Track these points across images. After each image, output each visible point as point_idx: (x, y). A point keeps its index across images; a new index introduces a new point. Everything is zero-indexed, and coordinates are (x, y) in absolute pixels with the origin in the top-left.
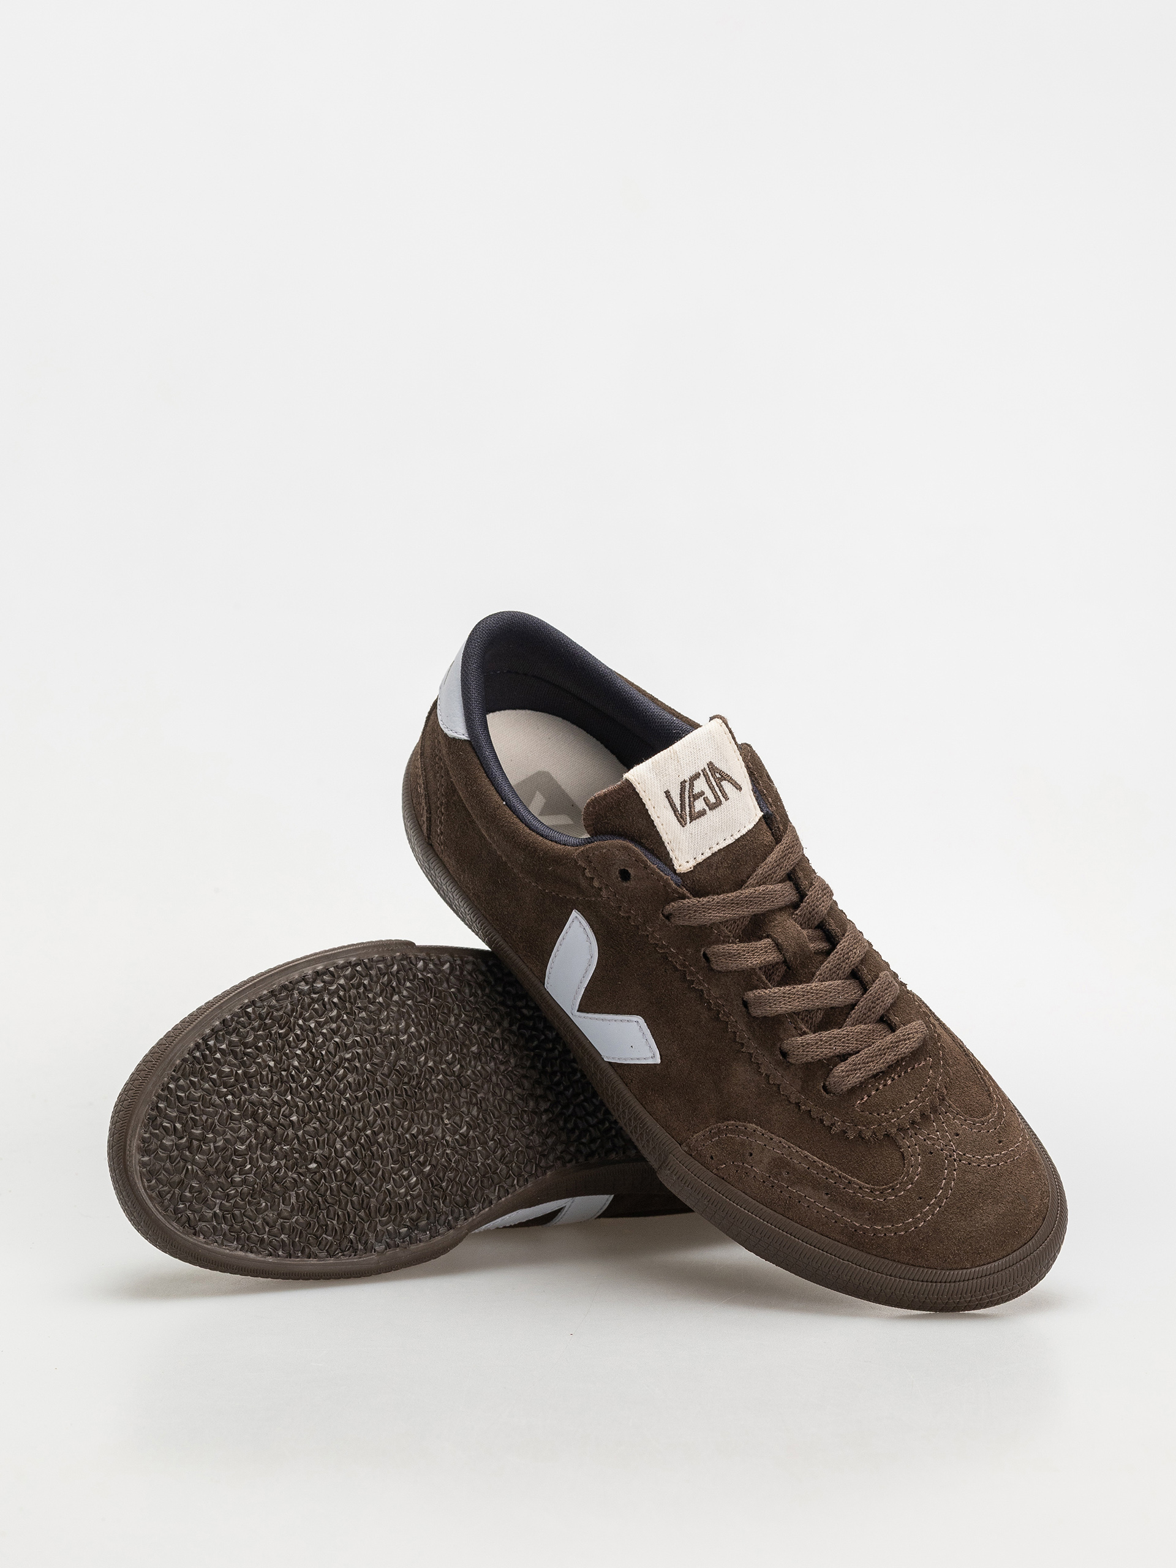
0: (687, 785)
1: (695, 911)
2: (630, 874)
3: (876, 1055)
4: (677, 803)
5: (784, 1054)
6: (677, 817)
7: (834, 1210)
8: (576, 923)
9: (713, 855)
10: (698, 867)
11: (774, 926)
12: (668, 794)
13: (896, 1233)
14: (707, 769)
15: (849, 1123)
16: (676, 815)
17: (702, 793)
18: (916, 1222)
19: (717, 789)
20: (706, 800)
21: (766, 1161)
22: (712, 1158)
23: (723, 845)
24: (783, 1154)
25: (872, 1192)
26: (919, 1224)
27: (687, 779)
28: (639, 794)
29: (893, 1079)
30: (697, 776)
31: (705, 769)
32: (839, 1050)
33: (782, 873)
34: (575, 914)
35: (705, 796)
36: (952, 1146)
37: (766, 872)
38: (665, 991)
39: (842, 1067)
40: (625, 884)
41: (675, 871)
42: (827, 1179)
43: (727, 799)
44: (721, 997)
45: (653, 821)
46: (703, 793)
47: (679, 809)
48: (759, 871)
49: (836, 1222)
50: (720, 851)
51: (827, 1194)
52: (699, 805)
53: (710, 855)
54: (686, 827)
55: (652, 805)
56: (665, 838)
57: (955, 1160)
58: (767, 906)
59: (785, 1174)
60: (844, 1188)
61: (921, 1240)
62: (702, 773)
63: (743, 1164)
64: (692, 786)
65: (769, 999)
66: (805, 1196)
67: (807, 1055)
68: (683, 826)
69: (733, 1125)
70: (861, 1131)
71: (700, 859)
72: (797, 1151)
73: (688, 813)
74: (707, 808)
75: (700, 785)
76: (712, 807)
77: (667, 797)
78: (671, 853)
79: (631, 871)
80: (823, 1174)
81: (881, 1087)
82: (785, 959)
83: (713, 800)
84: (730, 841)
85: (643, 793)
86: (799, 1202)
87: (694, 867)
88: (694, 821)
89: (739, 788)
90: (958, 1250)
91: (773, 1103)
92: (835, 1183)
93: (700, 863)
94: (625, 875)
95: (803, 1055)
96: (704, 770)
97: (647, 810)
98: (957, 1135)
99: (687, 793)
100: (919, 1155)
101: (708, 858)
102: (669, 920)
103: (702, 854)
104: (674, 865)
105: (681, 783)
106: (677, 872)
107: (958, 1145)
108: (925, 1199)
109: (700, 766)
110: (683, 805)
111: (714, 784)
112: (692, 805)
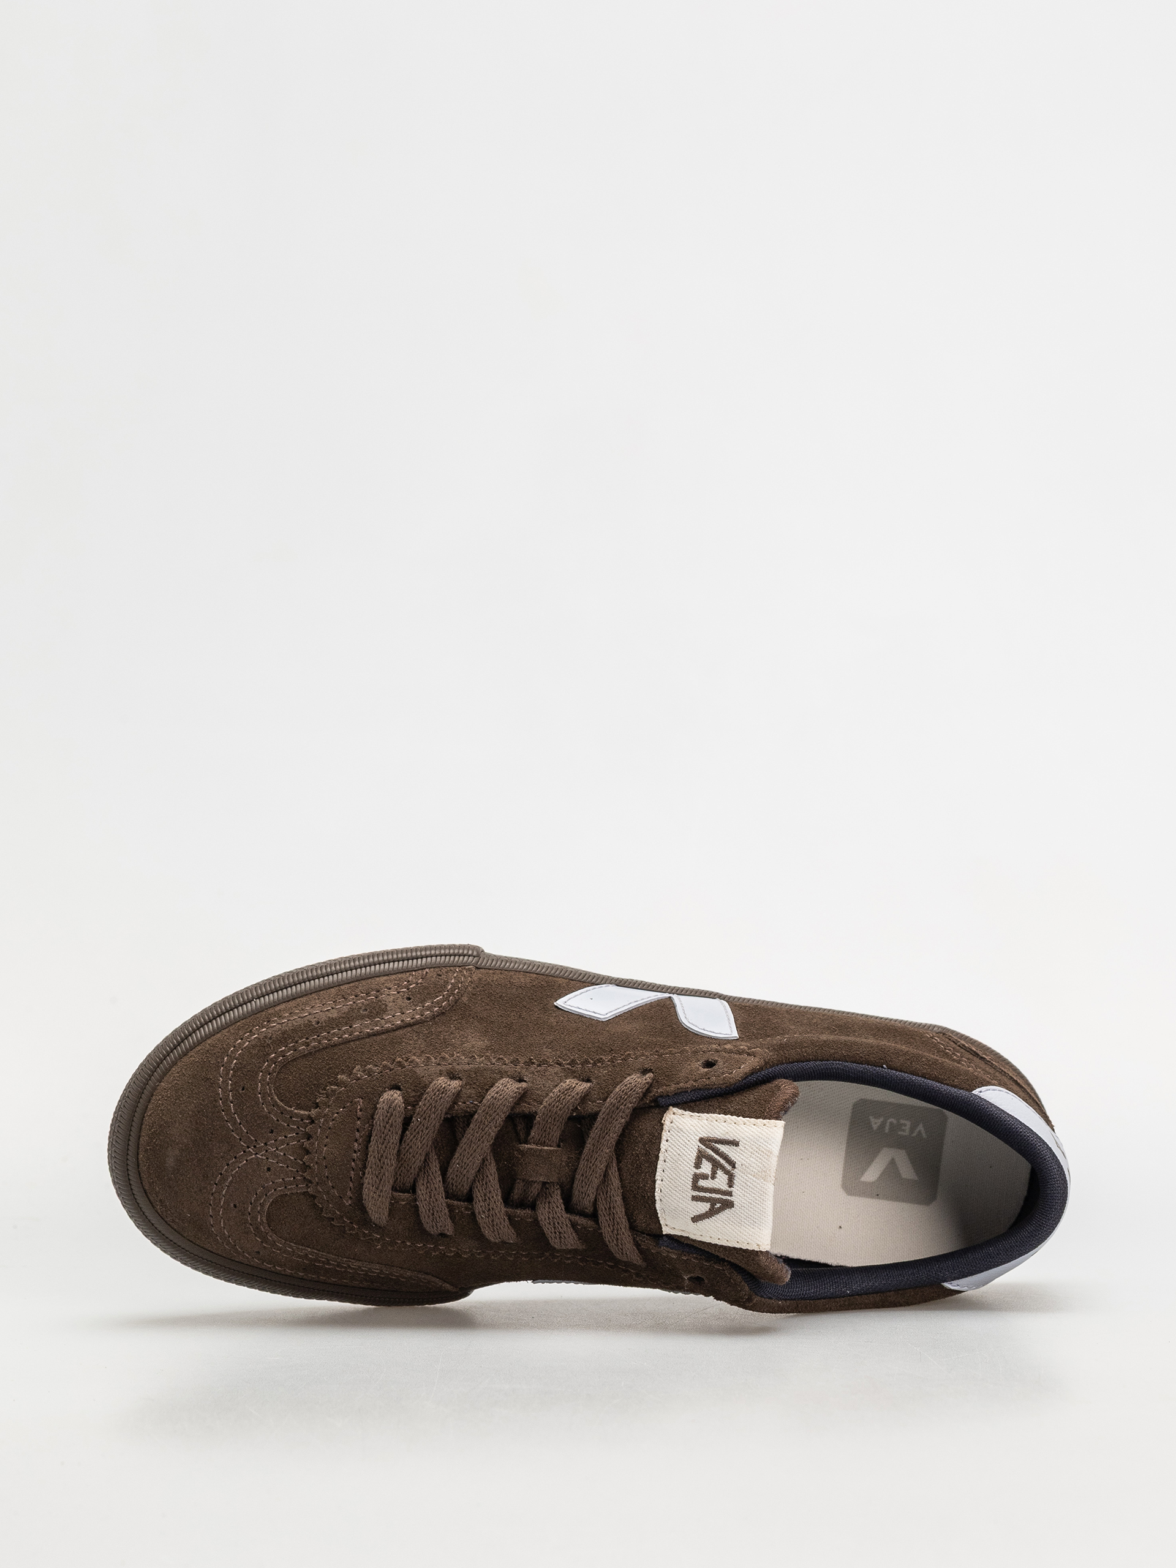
0: (729, 1167)
4: (719, 1146)
6: (713, 1139)
8: (727, 1032)
12: (735, 1143)
14: (729, 1198)
16: (715, 1139)
19: (708, 1195)
20: (705, 1177)
27: (735, 1173)
29: (355, 1151)
30: (731, 1183)
31: (731, 1196)
33: (602, 1206)
35: (710, 1179)
36: (262, 1155)
37: (611, 1189)
41: (674, 1105)
43: (694, 1198)
46: (713, 1177)
47: (716, 1146)
48: (617, 1182)
52: (706, 1168)
54: (698, 1141)
57: (248, 1147)
62: (730, 1189)
64: (727, 1172)
68: (700, 1140)
71: (665, 1137)
73: (708, 1151)
74: (698, 1171)
76: (696, 1178)
77: (734, 1141)
83: (702, 1183)
87: (664, 1127)
88: (698, 1152)
89: (696, 1219)
93: (662, 1134)
96: (730, 1194)
98: (267, 1170)
99: (722, 1161)
100: (277, 1120)
101: (660, 1145)
103: (667, 1142)
105: (736, 1164)
106: (670, 1109)
107: (259, 1162)
109: (738, 1195)
110: (717, 1151)
111: (714, 1195)
112: (710, 1159)
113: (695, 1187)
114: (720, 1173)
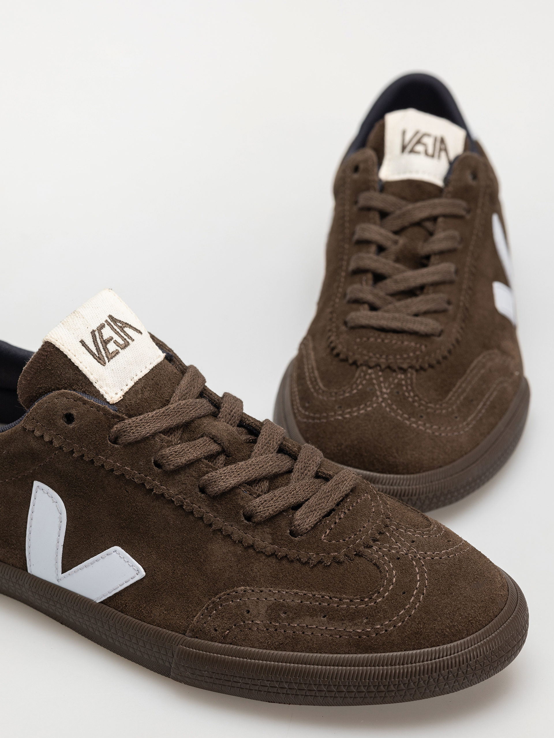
0: (97, 333)
1: (136, 426)
2: (73, 415)
3: (324, 498)
4: (95, 351)
5: (249, 518)
6: (96, 359)
7: (336, 627)
8: (40, 492)
9: (136, 384)
10: (127, 395)
11: (205, 427)
12: (83, 343)
13: (395, 626)
14: (109, 320)
15: (322, 553)
16: (95, 358)
17: (111, 339)
18: (408, 611)
19: (122, 334)
20: (116, 342)
21: (263, 611)
22: (216, 630)
23: (141, 375)
24: (275, 599)
25: (362, 601)
26: (412, 612)
27: (95, 329)
28: (59, 349)
29: (345, 513)
30: (102, 326)
32: (293, 501)
33: (196, 392)
34: (36, 483)
35: (114, 340)
36: (413, 550)
37: (184, 391)
38: (131, 509)
39: (299, 514)
40: (71, 426)
41: (108, 402)
42: (320, 604)
43: (132, 340)
44: (180, 493)
45: (77, 367)
47: (96, 353)
48: (177, 392)
49: (340, 637)
50: (140, 380)
51: (324, 617)
52: (112, 347)
53: (134, 384)
54: (106, 366)
55: (73, 354)
56: (92, 378)
57: (420, 559)
58: (193, 414)
59: (283, 615)
60: (338, 606)
61: (418, 624)
62: (106, 324)
63: (244, 622)
64: (100, 334)
65: (221, 477)
66: (307, 626)
67: (268, 510)
68: (104, 366)
69: (224, 595)
70: (334, 557)
71: (126, 389)
72: (287, 592)
73: (104, 355)
74: (119, 349)
75: (107, 333)
76: (123, 348)
77: (83, 345)
78: (100, 390)
79: (74, 412)
80: (317, 601)
81: (337, 521)
82: (223, 448)
83: (121, 342)
84: (146, 371)
85: (63, 347)
86: (303, 633)
87: (123, 396)
88: (111, 360)
89: (140, 332)
90: (451, 622)
91: (252, 563)
92: (328, 605)
93: (127, 393)
94: (69, 418)
95: (265, 510)
96: (106, 321)
97: (70, 360)
98: (413, 542)
99: (99, 341)
100: (389, 562)
101: (133, 387)
102: (117, 444)
103: (127, 385)
104: (106, 399)
105: (91, 333)
106: (110, 403)
107: (417, 547)
108: (407, 592)
109: (103, 318)
110: (98, 350)
111: (118, 330)
112: (105, 349)
113: (127, 345)
114: (105, 337)
